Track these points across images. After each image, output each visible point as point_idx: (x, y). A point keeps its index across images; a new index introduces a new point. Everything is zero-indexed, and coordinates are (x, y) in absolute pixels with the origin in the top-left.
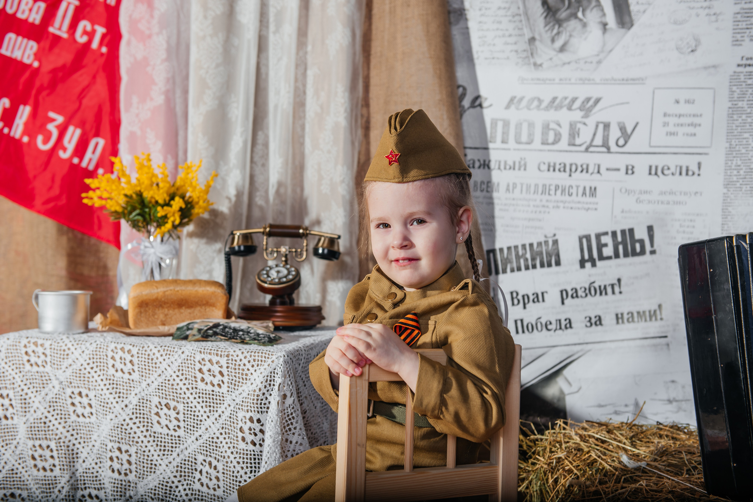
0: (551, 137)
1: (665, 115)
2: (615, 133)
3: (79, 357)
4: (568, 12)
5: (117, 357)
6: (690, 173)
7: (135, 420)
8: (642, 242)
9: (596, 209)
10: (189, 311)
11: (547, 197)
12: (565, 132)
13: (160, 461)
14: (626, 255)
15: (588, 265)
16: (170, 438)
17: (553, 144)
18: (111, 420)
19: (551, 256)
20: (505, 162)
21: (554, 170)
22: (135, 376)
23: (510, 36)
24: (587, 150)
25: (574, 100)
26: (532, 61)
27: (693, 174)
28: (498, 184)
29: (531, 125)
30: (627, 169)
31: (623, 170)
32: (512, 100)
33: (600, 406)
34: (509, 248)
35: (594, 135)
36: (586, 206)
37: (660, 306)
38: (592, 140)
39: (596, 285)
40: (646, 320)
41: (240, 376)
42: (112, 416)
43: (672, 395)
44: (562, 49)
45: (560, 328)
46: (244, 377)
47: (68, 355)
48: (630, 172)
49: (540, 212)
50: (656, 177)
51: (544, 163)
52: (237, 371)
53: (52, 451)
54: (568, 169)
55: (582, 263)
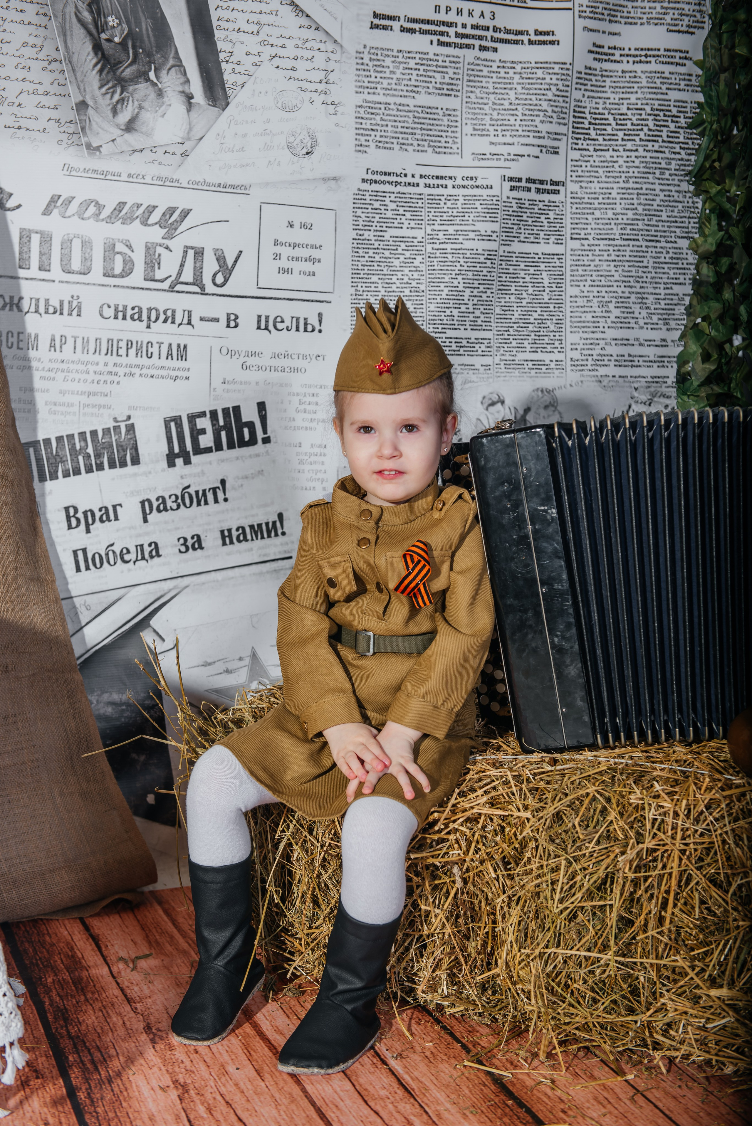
0: (118, 266)
1: (276, 243)
2: (210, 266)
4: (134, 67)
6: (310, 328)
8: (251, 425)
9: (187, 378)
11: (115, 359)
12: (139, 258)
14: (231, 446)
15: (179, 461)
17: (121, 276)
19: (125, 450)
20: (47, 301)
23: (46, 94)
25: (151, 209)
26: (84, 140)
27: (313, 330)
28: (36, 336)
29: (86, 244)
30: (228, 320)
31: (224, 321)
32: (54, 200)
33: (207, 664)
34: (59, 439)
35: (182, 265)
36: (174, 374)
37: (280, 516)
38: (180, 274)
39: (191, 490)
40: (262, 537)
44: (130, 127)
45: (143, 558)
48: (232, 324)
49: (105, 382)
50: (266, 332)
51: (109, 307)
54: (144, 317)
55: (171, 460)
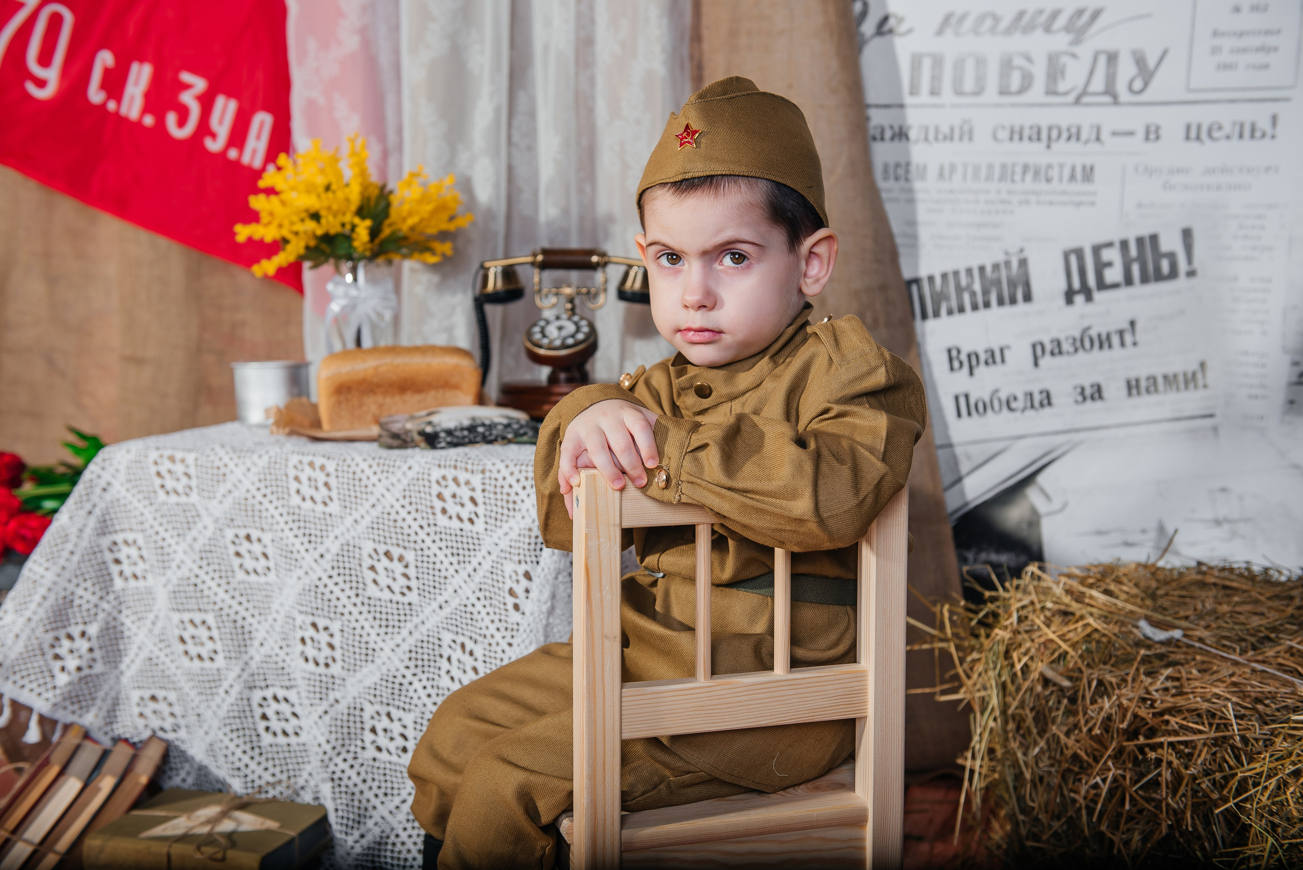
0: (1015, 81)
1: (1215, 34)
2: (1126, 70)
3: (243, 478)
5: (304, 478)
6: (1258, 134)
7: (336, 579)
8: (1172, 256)
9: (1093, 203)
10: (417, 397)
11: (1009, 185)
12: (1040, 72)
13: (381, 644)
14: (1145, 280)
15: (1079, 299)
16: (395, 606)
17: (1019, 92)
18: (299, 578)
19: (1016, 287)
20: (937, 128)
21: (1021, 139)
22: (334, 507)
24: (1077, 102)
25: (1055, 15)
27: (1264, 135)
28: (923, 168)
29: (981, 62)
30: (1148, 133)
31: (1141, 134)
32: (947, 19)
33: (1099, 533)
34: (944, 276)
35: (1091, 73)
36: (1077, 199)
37: (1203, 365)
38: (1087, 84)
39: (1093, 333)
40: (1178, 389)
41: (505, 504)
42: (300, 573)
43: (1222, 512)
45: (1032, 406)
46: (511, 506)
47: (224, 475)
48: (1152, 136)
49: (997, 212)
50: (1197, 144)
51: (1003, 127)
52: (499, 496)
53: (209, 628)
54: (1044, 135)
55: (1069, 296)
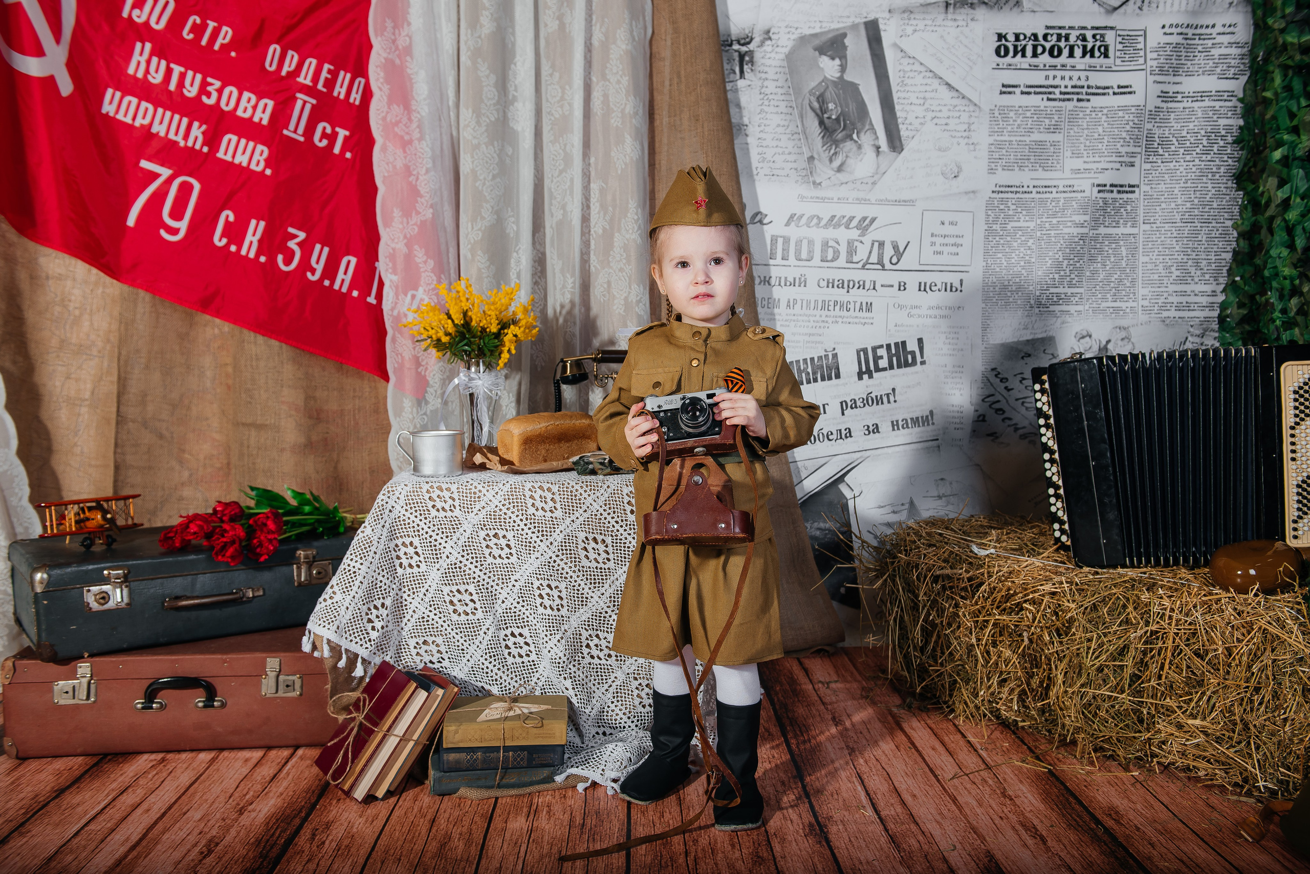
0: (830, 255)
1: (932, 235)
2: (889, 252)
3: (493, 499)
4: (844, 133)
5: (537, 496)
6: (954, 289)
7: (561, 557)
8: (913, 353)
9: (872, 324)
11: (826, 312)
12: (843, 250)
13: (591, 594)
14: (899, 366)
15: (865, 377)
17: (832, 261)
18: (537, 558)
19: (831, 370)
20: (786, 278)
21: (833, 287)
22: (558, 513)
23: (790, 153)
24: (863, 267)
25: (852, 219)
26: (811, 179)
27: (956, 291)
28: (779, 300)
29: (811, 243)
30: (900, 286)
31: (896, 287)
32: (792, 217)
33: (881, 507)
35: (870, 252)
36: (863, 321)
37: (931, 412)
38: (869, 258)
39: (873, 395)
40: (919, 426)
42: (538, 555)
43: (942, 491)
44: (840, 169)
45: (841, 438)
47: (479, 497)
48: (902, 288)
49: (820, 327)
50: (925, 293)
51: (824, 280)
53: (471, 594)
54: (846, 286)
55: (860, 376)
